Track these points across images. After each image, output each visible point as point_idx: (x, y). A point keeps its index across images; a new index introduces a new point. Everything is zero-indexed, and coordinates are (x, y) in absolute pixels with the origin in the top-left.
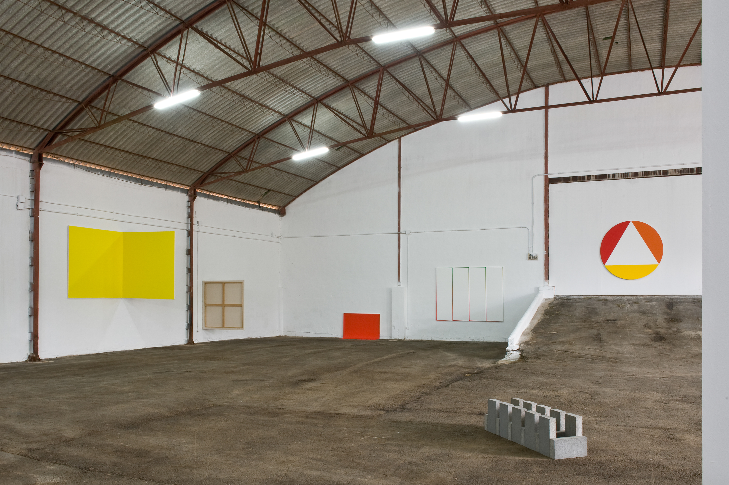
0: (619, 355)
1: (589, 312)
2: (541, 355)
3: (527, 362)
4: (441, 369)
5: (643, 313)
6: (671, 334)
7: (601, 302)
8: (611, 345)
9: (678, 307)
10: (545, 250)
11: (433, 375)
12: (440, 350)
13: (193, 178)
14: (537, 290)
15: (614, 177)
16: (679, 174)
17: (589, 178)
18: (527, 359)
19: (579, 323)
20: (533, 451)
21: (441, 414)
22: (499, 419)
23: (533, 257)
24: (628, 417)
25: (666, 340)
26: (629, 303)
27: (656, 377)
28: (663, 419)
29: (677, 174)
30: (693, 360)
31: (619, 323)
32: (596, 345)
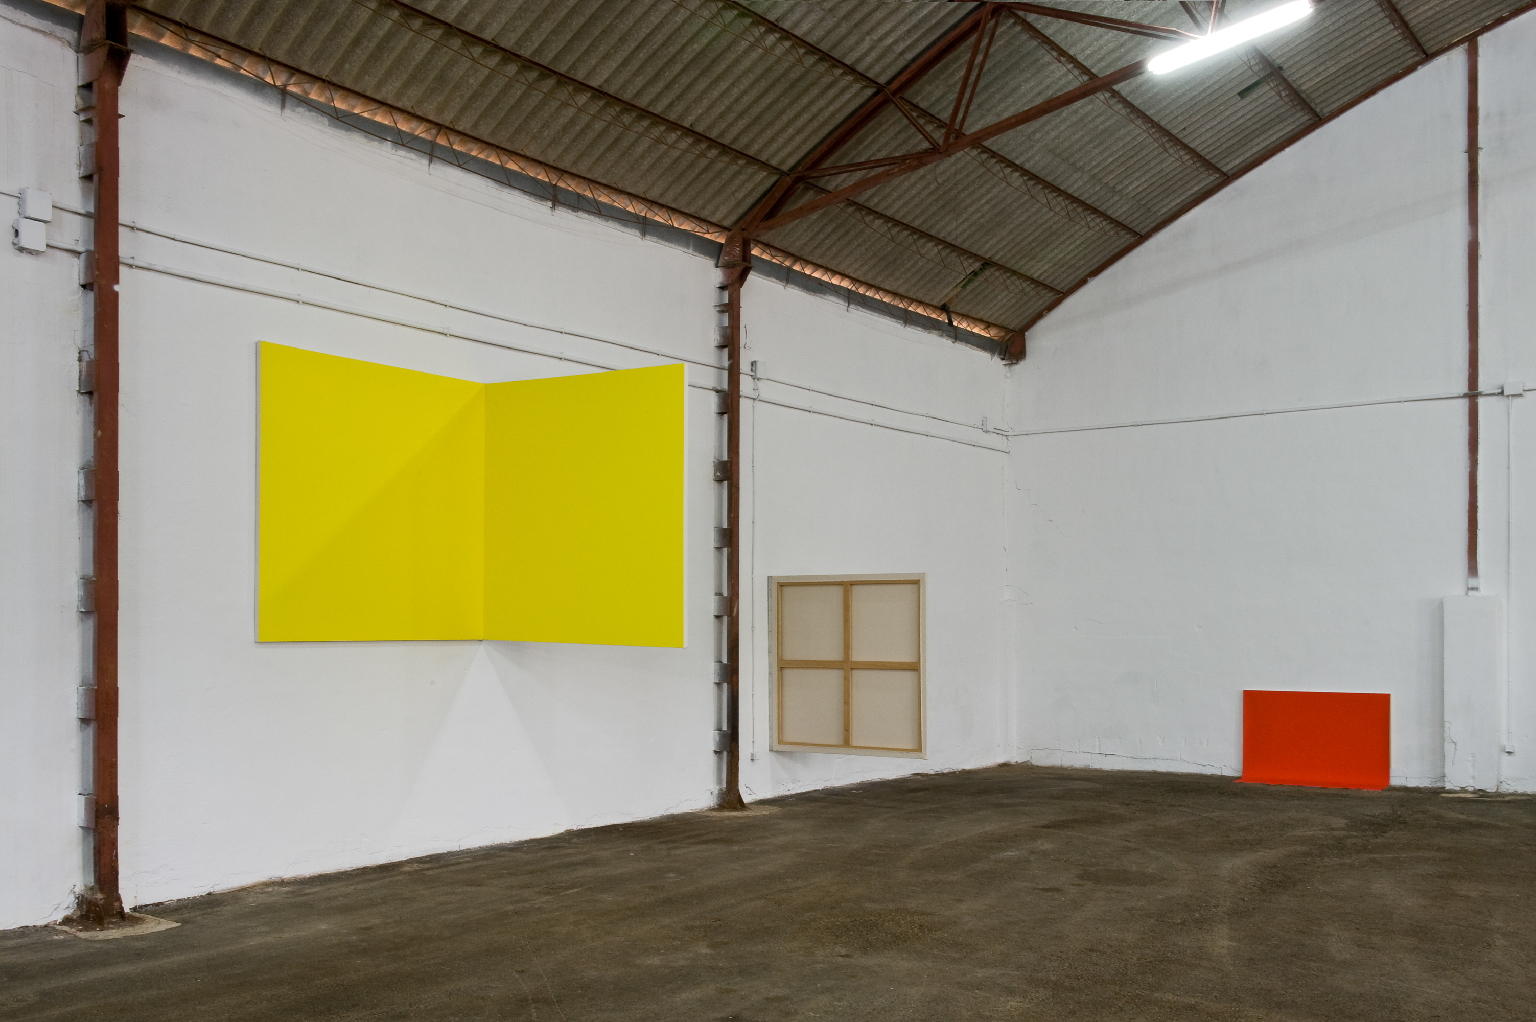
13: (740, 195)
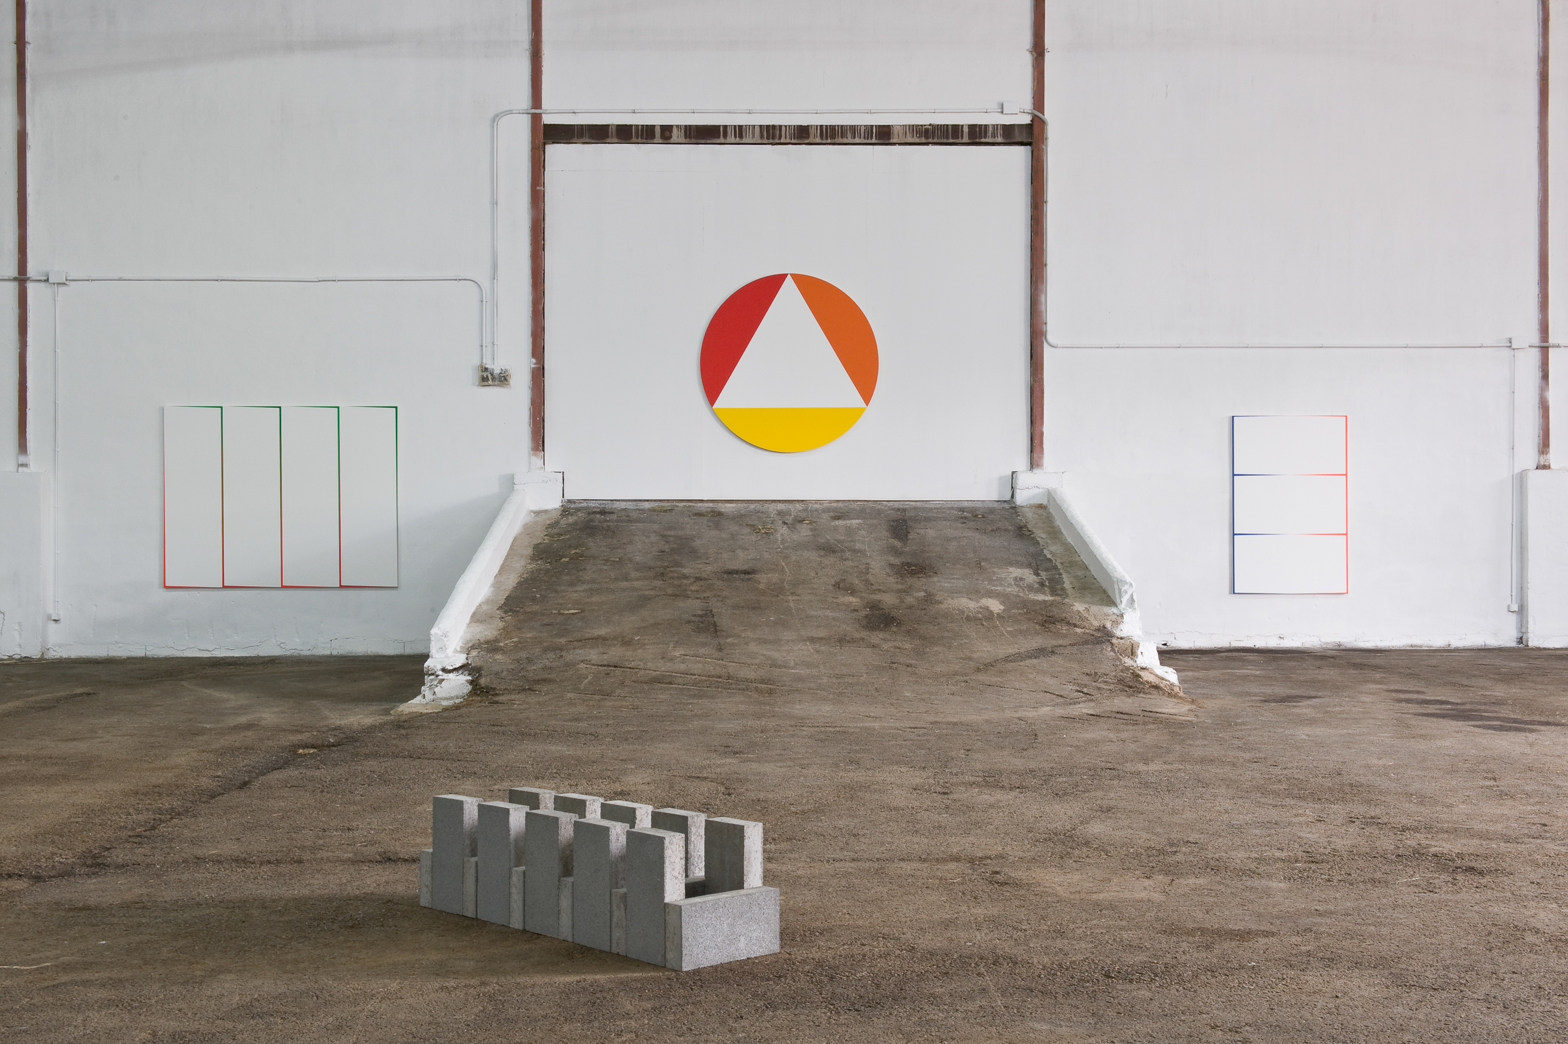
0: (776, 672)
1: (673, 549)
2: (538, 682)
3: (497, 702)
4: (205, 737)
5: (828, 549)
6: (911, 607)
7: (704, 520)
8: (747, 644)
9: (922, 532)
10: (534, 355)
11: (183, 758)
12: (183, 683)
14: (509, 484)
15: (741, 137)
16: (923, 140)
17: (665, 134)
18: (496, 694)
19: (646, 582)
20: (601, 952)
21: (248, 871)
22: (474, 859)
23: (494, 379)
24: (855, 835)
25: (899, 624)
26: (784, 523)
27: (891, 728)
28: (956, 835)
29: (917, 140)
30: (981, 677)
31: (763, 579)
32: (705, 645)
